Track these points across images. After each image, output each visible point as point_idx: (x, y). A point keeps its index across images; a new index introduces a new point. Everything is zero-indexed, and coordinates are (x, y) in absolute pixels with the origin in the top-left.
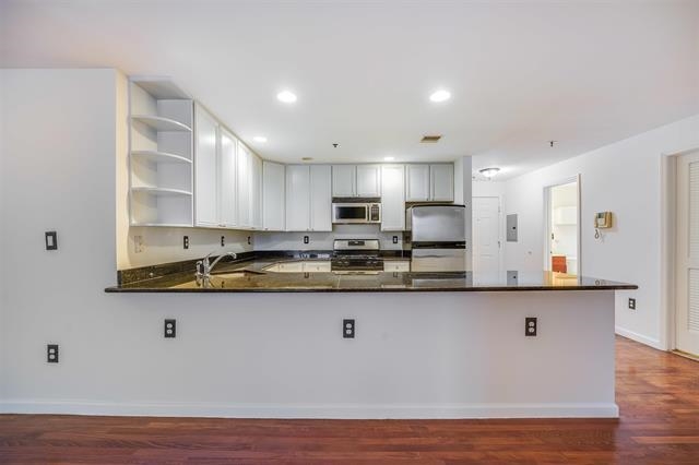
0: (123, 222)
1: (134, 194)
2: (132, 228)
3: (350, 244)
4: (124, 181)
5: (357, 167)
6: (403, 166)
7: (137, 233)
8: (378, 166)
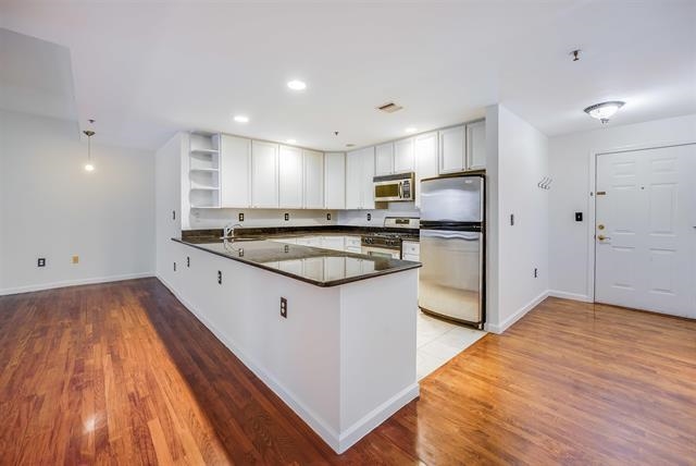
0: (186, 206)
1: (193, 191)
2: (192, 210)
3: (397, 222)
4: (186, 185)
5: (394, 143)
6: (436, 133)
7: (195, 212)
8: (412, 139)
